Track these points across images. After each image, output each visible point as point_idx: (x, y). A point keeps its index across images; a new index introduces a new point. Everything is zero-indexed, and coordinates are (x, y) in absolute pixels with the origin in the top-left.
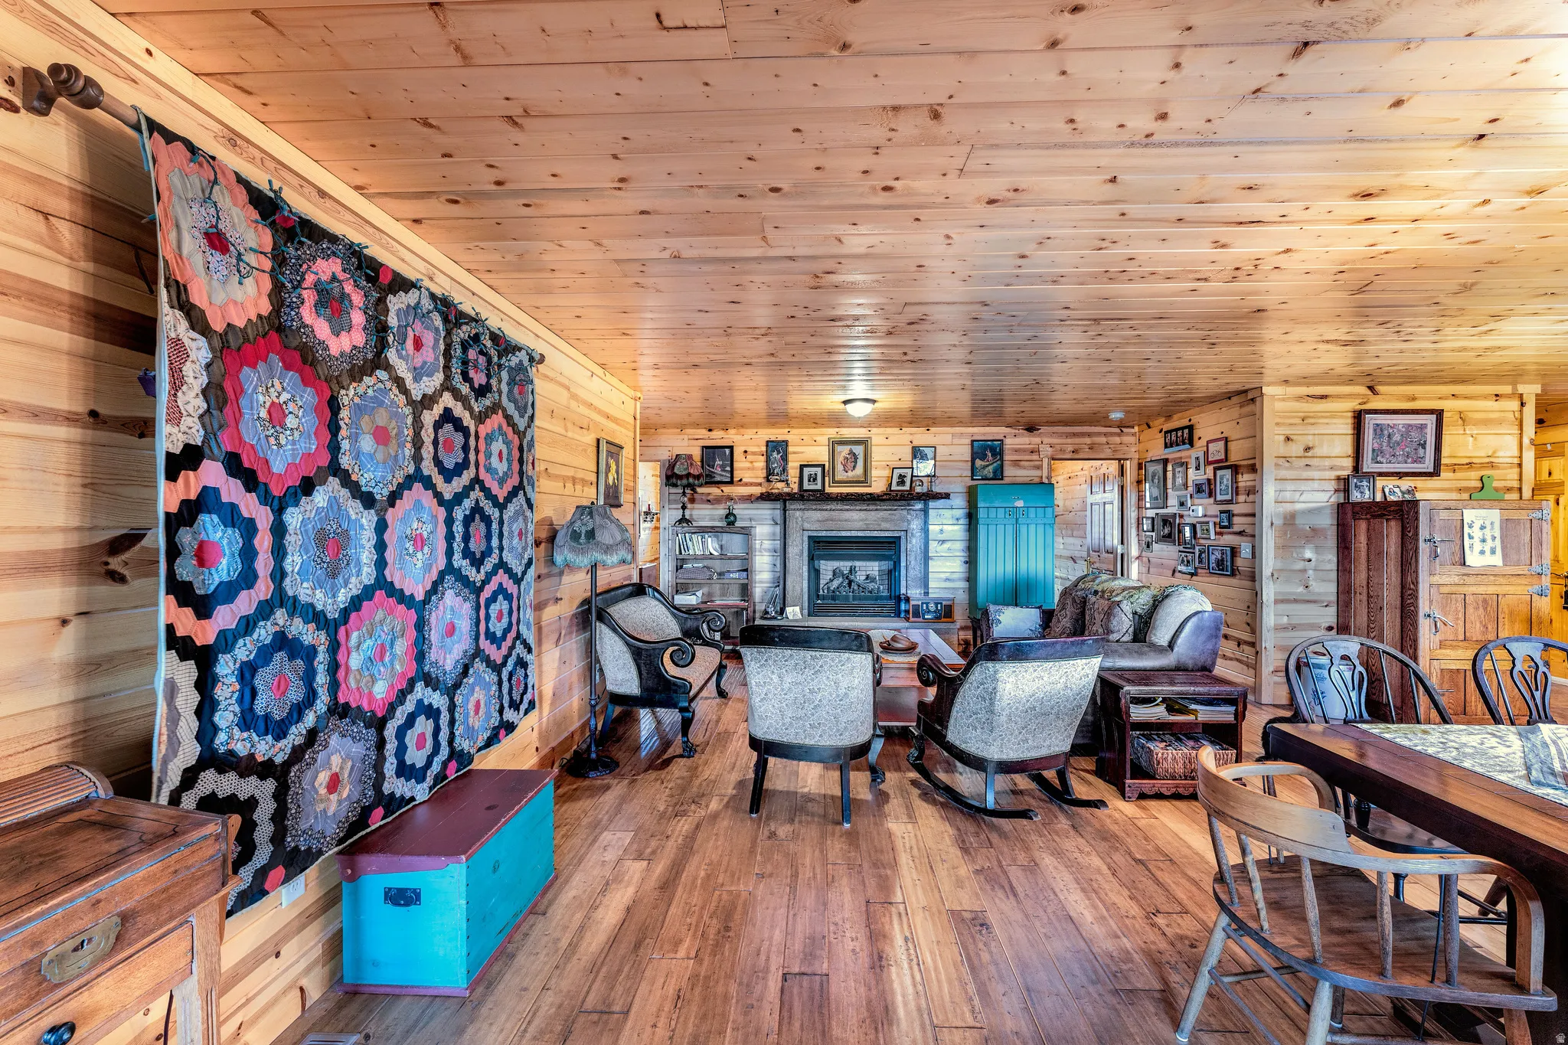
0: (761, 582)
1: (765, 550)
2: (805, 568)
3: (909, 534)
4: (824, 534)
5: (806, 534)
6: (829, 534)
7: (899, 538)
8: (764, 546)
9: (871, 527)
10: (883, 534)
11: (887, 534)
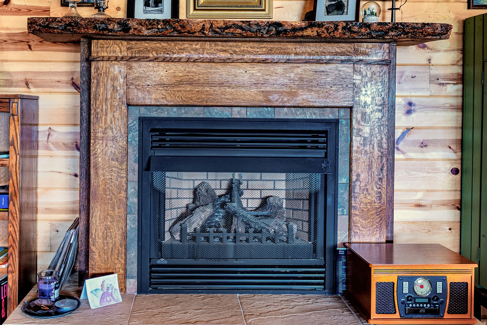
0: (49, 210)
1: (57, 145)
2: (133, 188)
3: (357, 115)
4: (174, 113)
5: (136, 113)
6: (184, 113)
7: (336, 122)
8: (54, 137)
9: (275, 99)
10: (299, 115)
11: (309, 115)
